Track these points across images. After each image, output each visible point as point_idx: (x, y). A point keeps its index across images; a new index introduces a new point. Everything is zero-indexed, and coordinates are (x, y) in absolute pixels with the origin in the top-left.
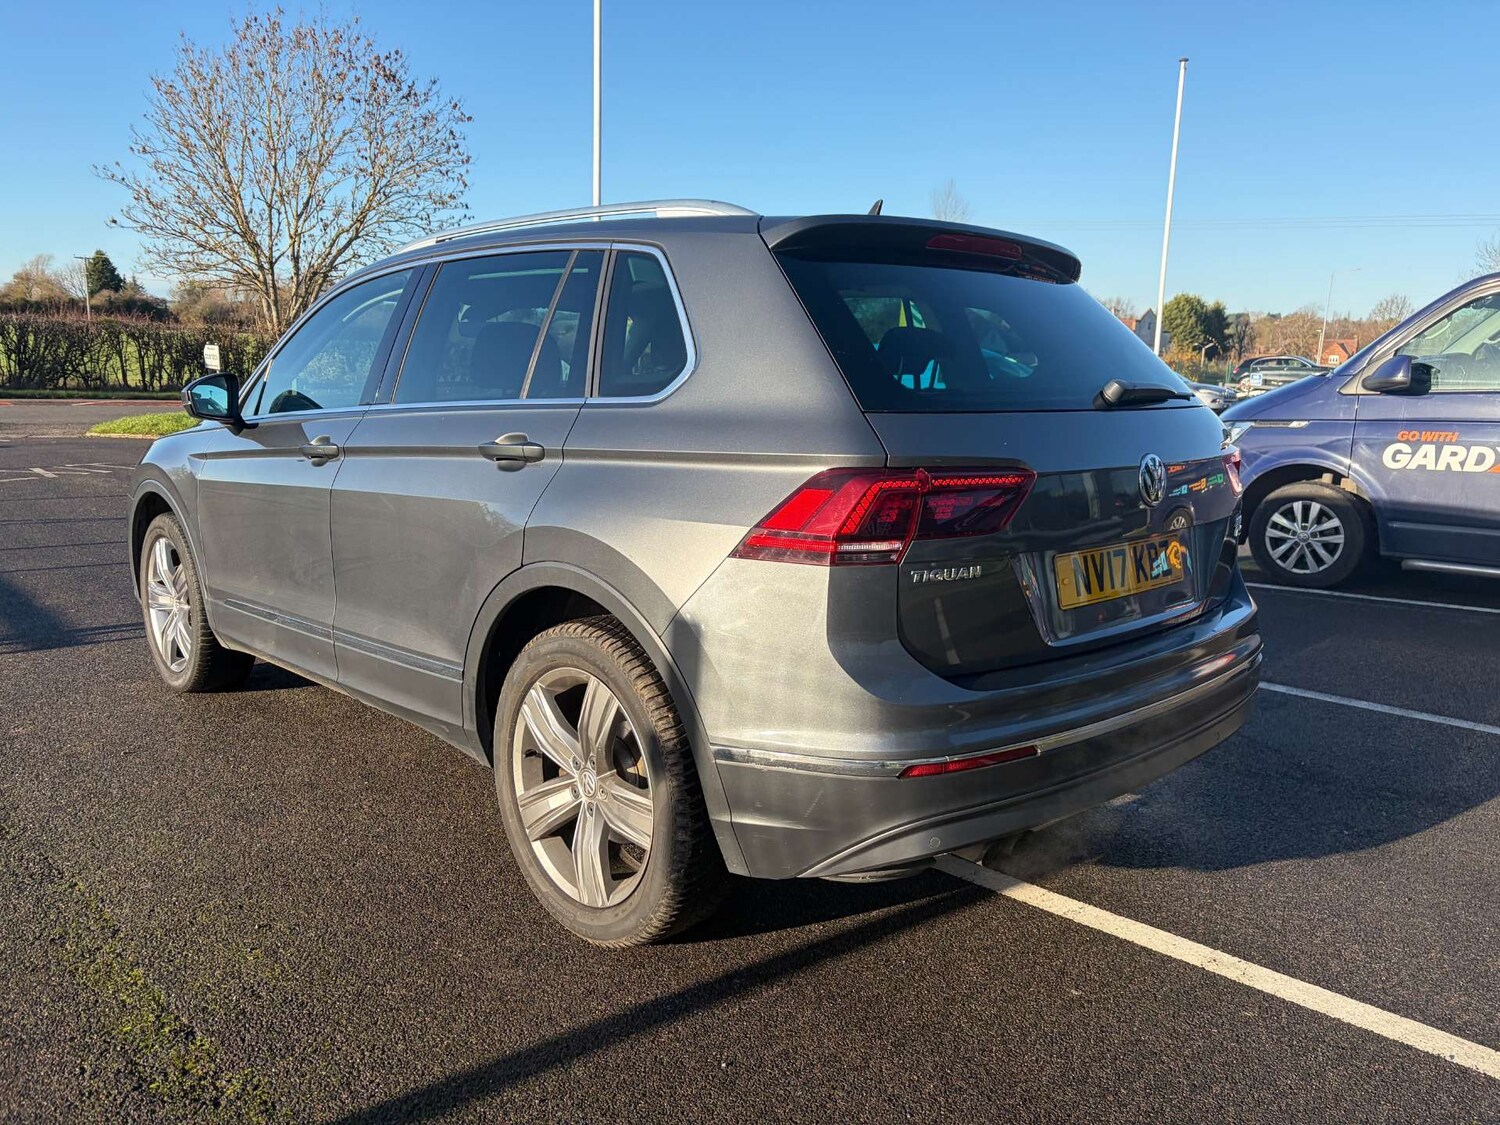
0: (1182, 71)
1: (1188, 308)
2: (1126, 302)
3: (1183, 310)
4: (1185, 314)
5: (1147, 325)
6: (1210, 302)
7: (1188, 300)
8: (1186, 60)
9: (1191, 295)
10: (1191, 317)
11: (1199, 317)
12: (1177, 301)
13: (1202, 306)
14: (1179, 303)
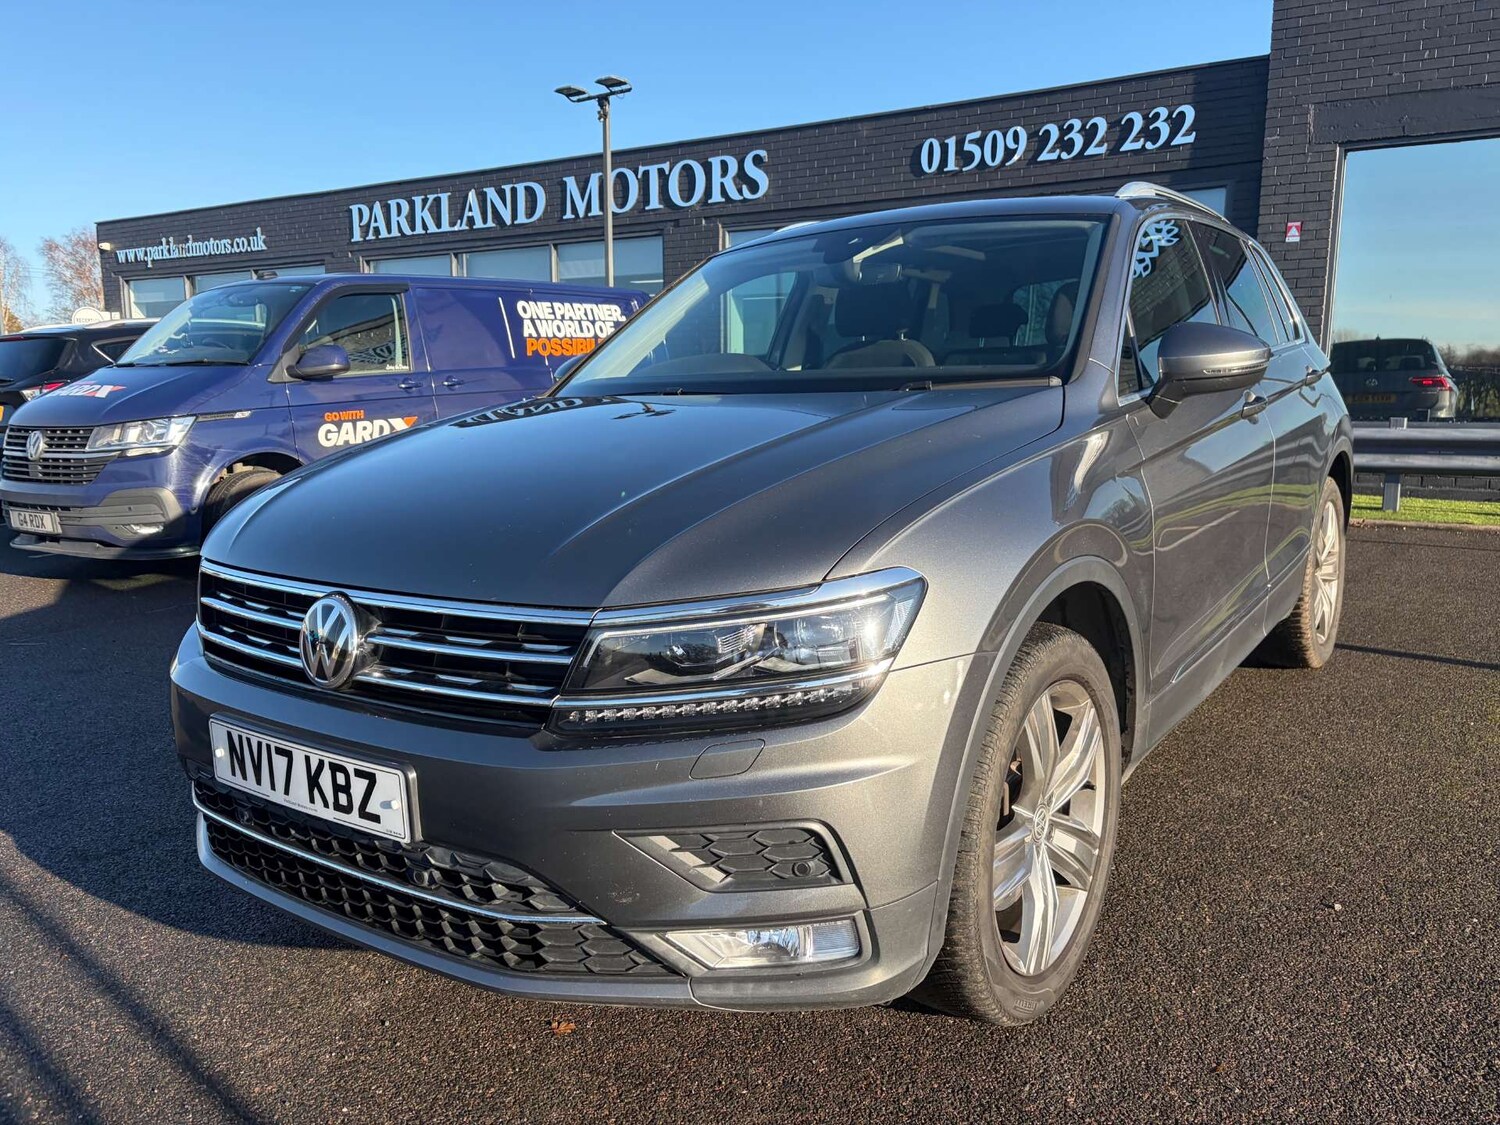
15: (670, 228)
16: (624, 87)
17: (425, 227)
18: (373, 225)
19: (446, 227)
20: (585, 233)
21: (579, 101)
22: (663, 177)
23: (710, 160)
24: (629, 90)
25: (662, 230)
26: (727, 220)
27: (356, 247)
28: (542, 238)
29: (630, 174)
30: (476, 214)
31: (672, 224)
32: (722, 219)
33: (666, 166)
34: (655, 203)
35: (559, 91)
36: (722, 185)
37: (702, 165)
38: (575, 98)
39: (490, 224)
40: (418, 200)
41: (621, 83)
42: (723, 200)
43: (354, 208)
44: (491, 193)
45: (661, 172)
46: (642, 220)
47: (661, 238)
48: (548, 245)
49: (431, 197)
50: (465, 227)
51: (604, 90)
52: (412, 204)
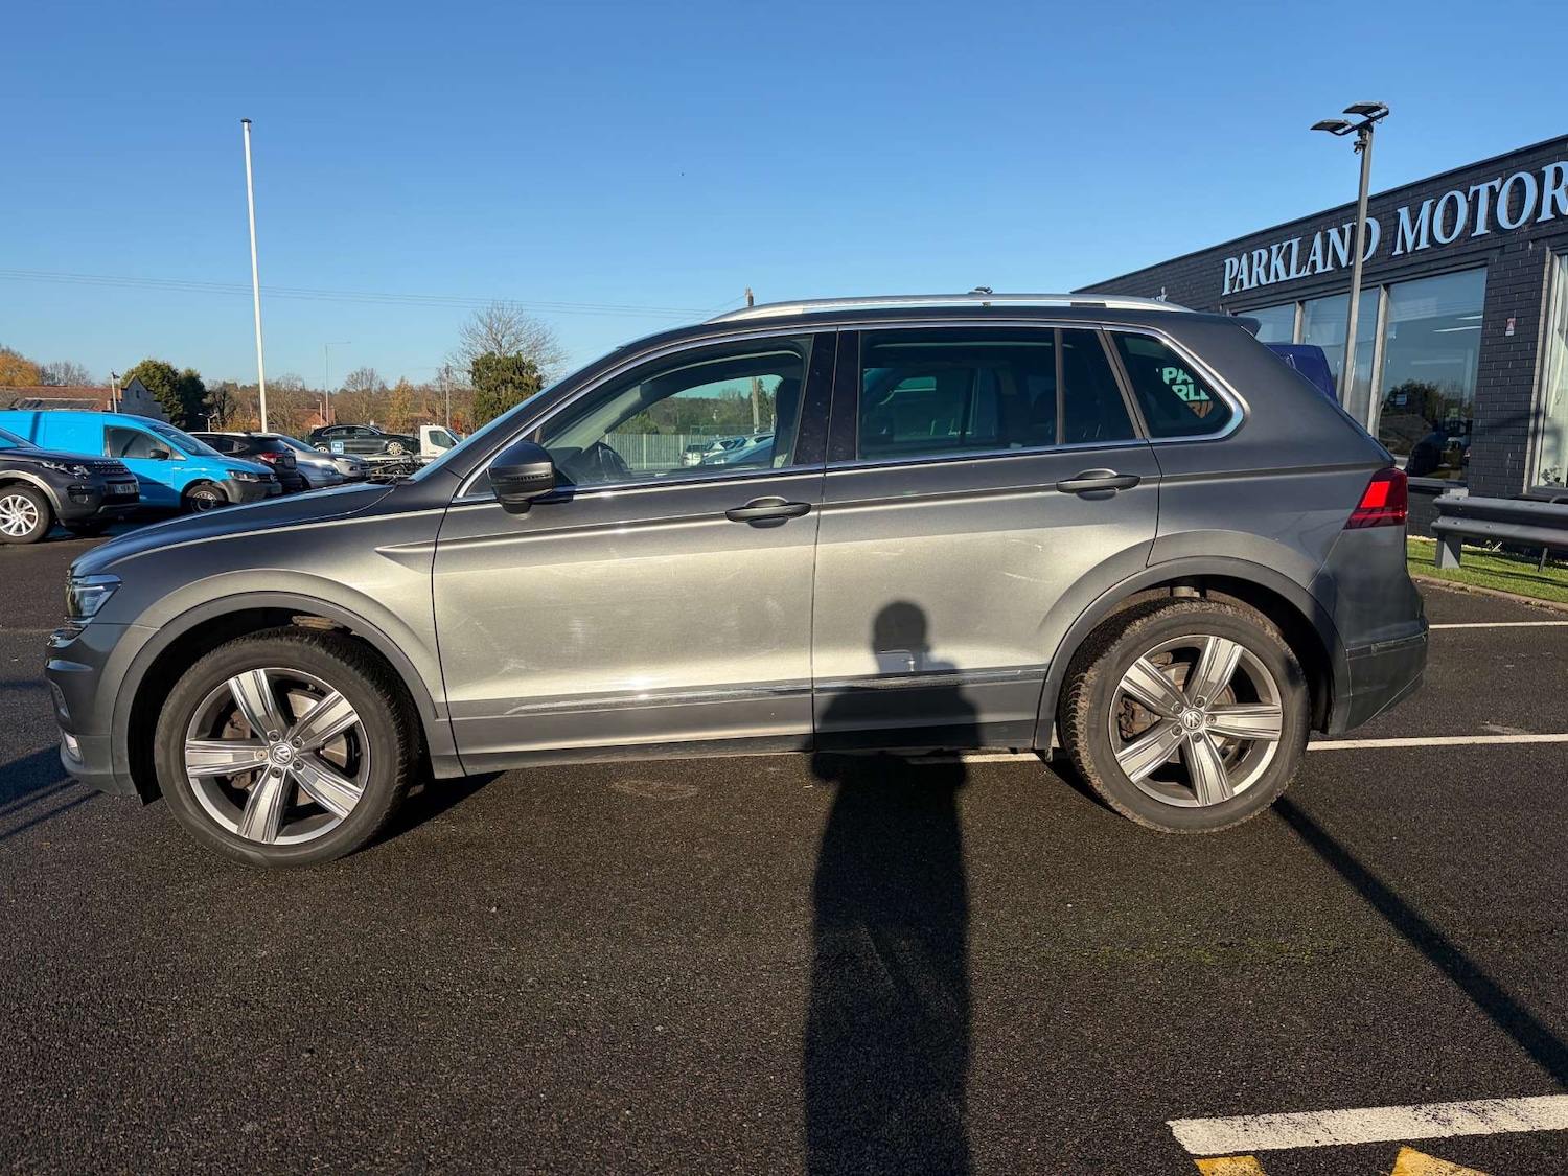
0: (246, 133)
1: (158, 375)
2: (77, 366)
3: (154, 377)
4: (157, 381)
5: (135, 395)
6: (181, 368)
7: (157, 367)
8: (249, 122)
9: (160, 361)
10: (164, 385)
11: (173, 385)
12: (145, 367)
13: (175, 374)
14: (147, 370)
15: (1495, 256)
16: (1383, 111)
17: (1277, 276)
18: (1239, 277)
19: (1293, 275)
20: (1413, 270)
21: (1344, 133)
22: (1493, 195)
23: (1543, 169)
24: (1387, 113)
25: (1487, 259)
26: (1554, 241)
27: (1226, 301)
28: (1372, 279)
29: (1459, 196)
30: (1319, 258)
31: (1498, 251)
32: (1552, 240)
33: (1497, 183)
34: (1481, 229)
35: (1314, 128)
36: (1554, 197)
37: (1534, 176)
38: (1340, 131)
39: (1329, 267)
40: (1275, 248)
41: (1377, 108)
42: (1553, 217)
43: (1228, 262)
44: (1334, 233)
45: (1492, 189)
46: (1469, 249)
47: (1486, 268)
48: (1377, 286)
49: (1285, 244)
50: (1308, 273)
51: (1359, 119)
52: (1270, 252)
